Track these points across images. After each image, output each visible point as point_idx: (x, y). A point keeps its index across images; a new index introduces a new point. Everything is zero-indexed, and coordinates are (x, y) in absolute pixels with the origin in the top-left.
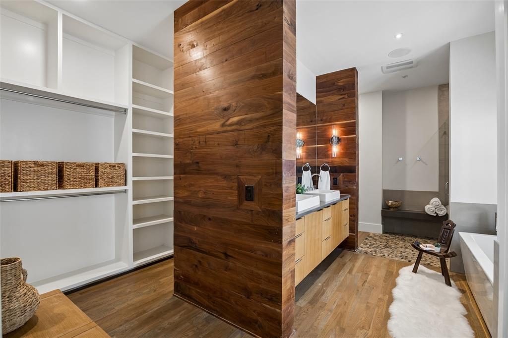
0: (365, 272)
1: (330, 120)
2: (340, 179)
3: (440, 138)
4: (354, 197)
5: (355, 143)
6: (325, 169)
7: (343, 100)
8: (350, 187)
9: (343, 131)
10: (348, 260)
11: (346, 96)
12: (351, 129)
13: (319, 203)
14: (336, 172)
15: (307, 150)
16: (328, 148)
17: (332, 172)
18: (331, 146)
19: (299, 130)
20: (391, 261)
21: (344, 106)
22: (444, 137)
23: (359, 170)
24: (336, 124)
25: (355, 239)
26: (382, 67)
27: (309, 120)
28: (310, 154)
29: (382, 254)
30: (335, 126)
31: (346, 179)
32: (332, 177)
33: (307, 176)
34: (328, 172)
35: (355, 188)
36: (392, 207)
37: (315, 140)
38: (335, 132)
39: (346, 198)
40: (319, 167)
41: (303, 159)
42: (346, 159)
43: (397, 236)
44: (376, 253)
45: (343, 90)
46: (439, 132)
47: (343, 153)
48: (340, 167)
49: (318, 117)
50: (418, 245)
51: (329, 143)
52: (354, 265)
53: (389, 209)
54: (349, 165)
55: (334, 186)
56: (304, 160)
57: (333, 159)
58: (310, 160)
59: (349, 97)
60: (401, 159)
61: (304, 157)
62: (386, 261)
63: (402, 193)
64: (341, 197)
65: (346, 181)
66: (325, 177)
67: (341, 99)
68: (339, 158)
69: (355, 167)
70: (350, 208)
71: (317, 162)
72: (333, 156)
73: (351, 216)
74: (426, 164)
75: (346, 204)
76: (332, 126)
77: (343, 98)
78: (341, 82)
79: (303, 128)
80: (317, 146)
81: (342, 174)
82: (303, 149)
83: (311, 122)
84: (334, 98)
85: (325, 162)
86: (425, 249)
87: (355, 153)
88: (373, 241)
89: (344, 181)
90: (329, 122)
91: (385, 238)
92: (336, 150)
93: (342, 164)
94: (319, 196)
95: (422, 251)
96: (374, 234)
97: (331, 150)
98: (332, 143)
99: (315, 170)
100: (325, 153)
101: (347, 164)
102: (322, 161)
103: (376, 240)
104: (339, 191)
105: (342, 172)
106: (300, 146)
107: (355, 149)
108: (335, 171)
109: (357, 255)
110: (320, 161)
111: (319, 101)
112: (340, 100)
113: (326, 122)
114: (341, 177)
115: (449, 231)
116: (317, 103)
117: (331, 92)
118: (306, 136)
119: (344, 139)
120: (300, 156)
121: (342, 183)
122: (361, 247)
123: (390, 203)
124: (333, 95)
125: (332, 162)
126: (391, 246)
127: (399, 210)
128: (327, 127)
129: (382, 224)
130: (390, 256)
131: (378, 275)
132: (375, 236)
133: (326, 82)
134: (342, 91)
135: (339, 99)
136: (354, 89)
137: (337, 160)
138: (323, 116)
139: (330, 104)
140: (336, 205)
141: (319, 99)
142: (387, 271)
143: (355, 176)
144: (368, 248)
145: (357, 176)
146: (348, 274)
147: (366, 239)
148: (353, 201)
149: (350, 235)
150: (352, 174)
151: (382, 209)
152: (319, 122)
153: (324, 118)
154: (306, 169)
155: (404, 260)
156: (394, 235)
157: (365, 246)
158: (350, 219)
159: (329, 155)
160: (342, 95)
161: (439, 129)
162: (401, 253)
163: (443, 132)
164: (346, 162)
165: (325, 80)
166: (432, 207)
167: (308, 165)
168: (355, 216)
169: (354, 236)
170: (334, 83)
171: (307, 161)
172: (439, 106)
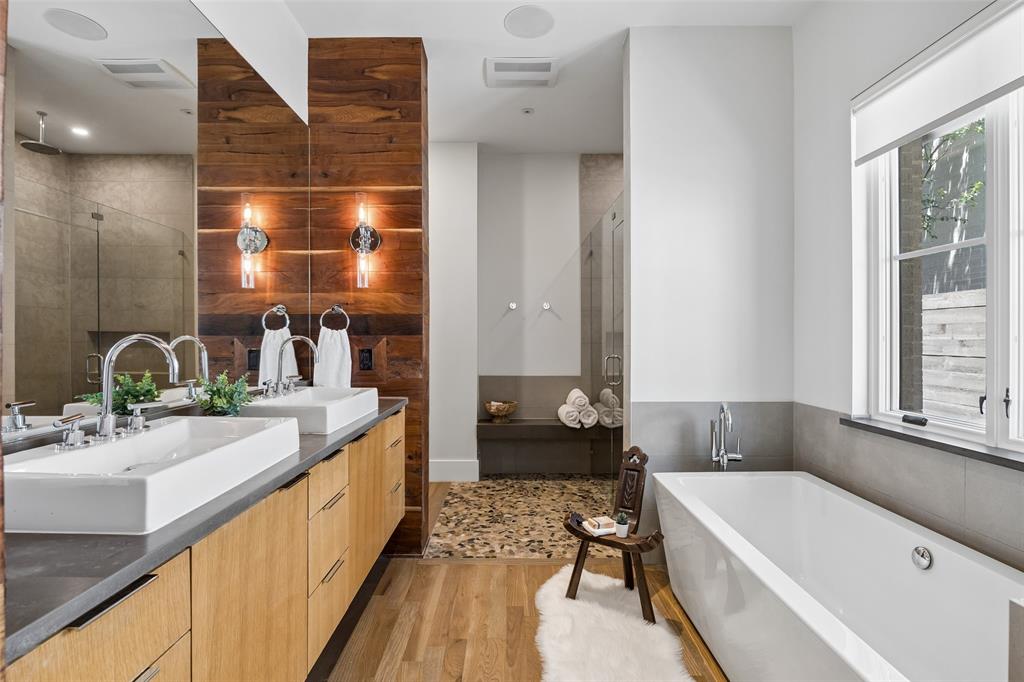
0: (452, 636)
1: (352, 180)
2: (379, 353)
3: (584, 263)
4: (419, 404)
5: (421, 249)
6: (335, 322)
7: (388, 124)
8: (408, 374)
9: (387, 213)
10: (402, 599)
11: (396, 115)
12: (408, 210)
13: (296, 448)
14: (367, 332)
15: (277, 262)
16: (342, 261)
17: (355, 333)
18: (355, 256)
19: (252, 197)
20: (512, 567)
21: (391, 142)
22: (589, 262)
23: (431, 326)
24: (367, 192)
25: (420, 520)
26: (485, 60)
27: (285, 170)
28: (290, 275)
29: (487, 549)
30: (365, 196)
31: (397, 354)
32: (356, 348)
33: (276, 345)
34: (344, 332)
35: (421, 376)
36: (498, 416)
37: (304, 234)
38: (366, 214)
39: (395, 408)
40: (316, 318)
41: (263, 290)
42: (397, 296)
43: (510, 482)
44: (474, 549)
45: (389, 96)
46: (582, 253)
47: (389, 277)
48: (380, 318)
49: (313, 163)
50: (579, 523)
51: (348, 246)
52: (420, 616)
53: (490, 421)
54: (404, 312)
55: (364, 372)
56: (269, 295)
57: (358, 294)
58: (288, 296)
59: (403, 118)
60: (513, 306)
61: (268, 283)
62: (500, 572)
63: (516, 381)
64: (382, 405)
65: (397, 359)
66: (334, 349)
67: (383, 119)
68: (378, 291)
69: (419, 317)
70: (409, 436)
71: (311, 301)
72: (359, 285)
73: (410, 457)
74: (560, 319)
75: (396, 427)
76: (357, 196)
77: (389, 118)
78: (381, 72)
79: (265, 193)
80: (309, 252)
81: (385, 339)
82: (266, 258)
83: (293, 175)
84: (363, 115)
85: (334, 302)
86: (597, 532)
87: (421, 279)
88: (462, 509)
89: (390, 359)
90: (348, 183)
91: (485, 492)
92: (367, 267)
93: (386, 309)
94: (294, 421)
95: (587, 539)
96: (462, 486)
97: (354, 267)
98: (357, 245)
99: (305, 328)
100: (337, 277)
101: (399, 311)
102: (327, 299)
103: (468, 502)
104: (376, 389)
105: (386, 332)
106: (256, 250)
107: (421, 267)
108: (364, 329)
109: (428, 567)
110: (322, 300)
111: (318, 116)
112: (381, 124)
113: (338, 181)
114: (382, 347)
115: (636, 473)
116: (310, 122)
117: (354, 96)
118: (274, 217)
119: (392, 236)
120: (256, 280)
121: (384, 362)
122: (438, 537)
123: (494, 405)
124: (358, 103)
125: (357, 301)
126: (503, 514)
127: (512, 421)
128: (342, 198)
129: (479, 456)
130: (507, 548)
131: (488, 637)
132: (465, 491)
133: (337, 62)
134: (385, 96)
135: (378, 120)
136: (418, 98)
137: (370, 296)
138: (330, 163)
139: (352, 131)
140: (364, 440)
141: (317, 110)
142: (508, 608)
143: (421, 343)
144: (452, 532)
145: (424, 343)
146: (406, 664)
147: (446, 503)
148: (416, 417)
149: (407, 512)
150: (413, 339)
151: (479, 421)
152: (317, 181)
153: (334, 170)
154: (276, 323)
155: (537, 555)
156: (502, 481)
157: (446, 529)
158: (406, 465)
159: (347, 280)
160: (384, 108)
161: (582, 245)
162: (527, 534)
163: (588, 252)
164: (396, 303)
165: (336, 56)
166: (574, 409)
167: (279, 310)
168: (420, 457)
169: (421, 512)
170: (363, 72)
171: (280, 296)
172: (582, 198)
